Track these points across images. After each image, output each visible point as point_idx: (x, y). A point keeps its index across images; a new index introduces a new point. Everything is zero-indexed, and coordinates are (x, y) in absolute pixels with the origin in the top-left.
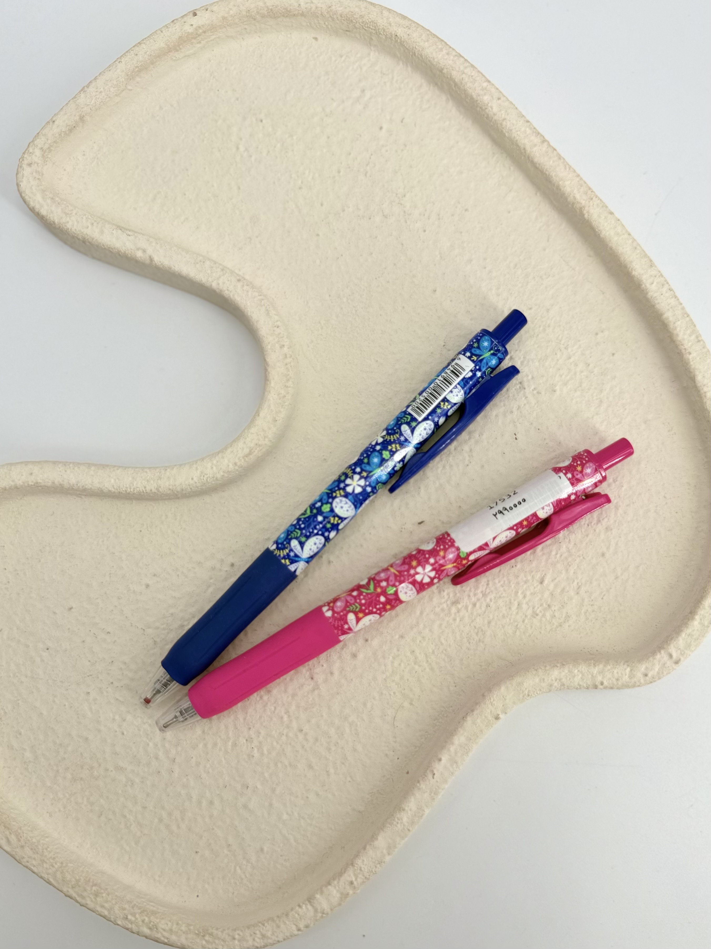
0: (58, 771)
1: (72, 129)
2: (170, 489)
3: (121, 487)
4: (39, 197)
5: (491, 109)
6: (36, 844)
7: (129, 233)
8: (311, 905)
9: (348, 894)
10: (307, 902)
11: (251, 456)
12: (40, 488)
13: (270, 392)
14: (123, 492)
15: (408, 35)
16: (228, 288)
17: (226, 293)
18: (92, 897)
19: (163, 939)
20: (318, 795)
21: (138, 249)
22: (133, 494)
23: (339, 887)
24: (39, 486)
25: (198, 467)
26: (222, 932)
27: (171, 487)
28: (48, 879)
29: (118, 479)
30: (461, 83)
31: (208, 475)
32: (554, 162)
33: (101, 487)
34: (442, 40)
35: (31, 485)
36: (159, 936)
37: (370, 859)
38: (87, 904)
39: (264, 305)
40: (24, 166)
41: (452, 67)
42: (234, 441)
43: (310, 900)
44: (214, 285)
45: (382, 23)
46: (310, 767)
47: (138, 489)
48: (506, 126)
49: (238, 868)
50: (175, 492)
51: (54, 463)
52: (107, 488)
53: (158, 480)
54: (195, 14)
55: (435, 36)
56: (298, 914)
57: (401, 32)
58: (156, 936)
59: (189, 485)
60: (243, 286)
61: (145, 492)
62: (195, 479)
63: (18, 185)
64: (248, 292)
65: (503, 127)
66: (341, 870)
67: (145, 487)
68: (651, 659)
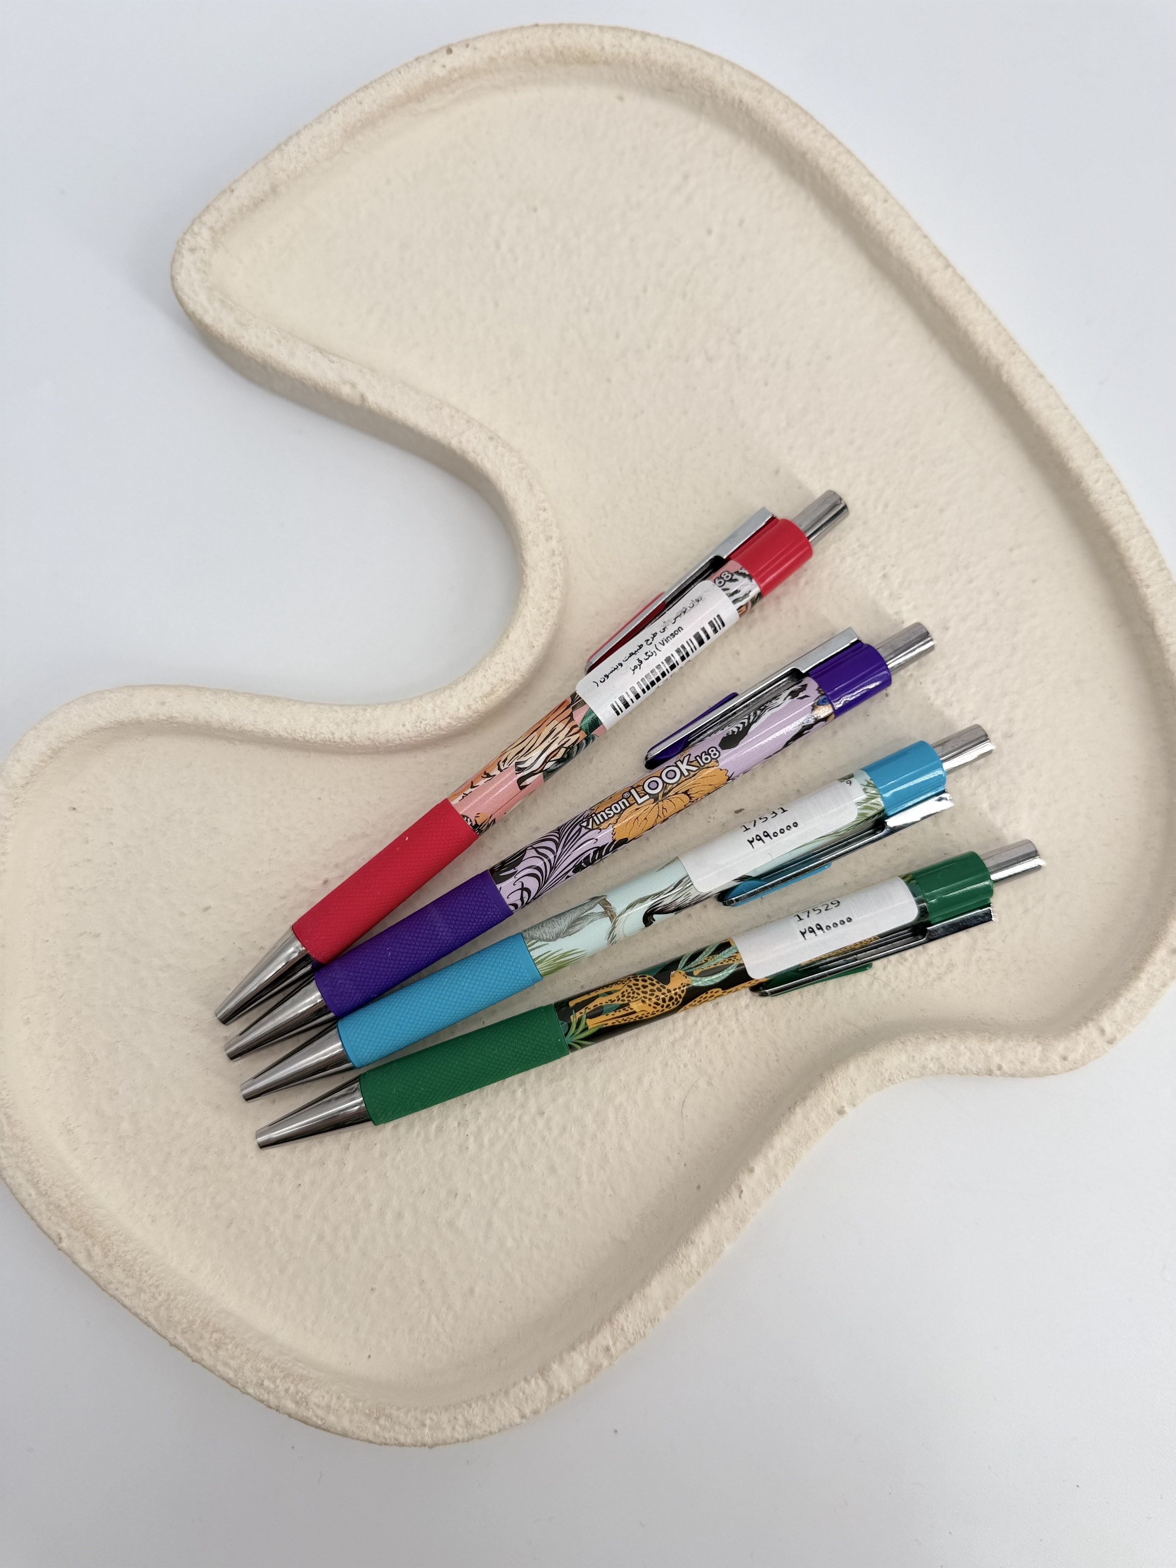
0: (169, 1154)
1: (257, 204)
2: (369, 739)
3: (297, 731)
4: (202, 298)
5: (872, 216)
6: (131, 1263)
7: (334, 359)
8: (543, 1379)
9: (601, 1366)
10: (538, 1375)
11: (492, 697)
12: (175, 725)
13: (526, 604)
14: (300, 739)
15: (759, 102)
16: (474, 448)
17: (471, 456)
18: (211, 1349)
19: (315, 1419)
20: (561, 1213)
21: (345, 383)
22: (315, 742)
23: (587, 1354)
24: (174, 723)
25: (414, 709)
26: (407, 1413)
27: (371, 736)
28: (146, 1318)
29: (294, 718)
30: (832, 175)
31: (427, 721)
32: (960, 297)
33: (268, 730)
34: (807, 113)
35: (163, 720)
36: (310, 1414)
37: (638, 1314)
38: (203, 1359)
39: (526, 477)
40: (185, 252)
41: (819, 152)
42: (469, 673)
43: (543, 1371)
44: (454, 443)
45: (721, 80)
46: (552, 1169)
47: (322, 735)
48: (894, 241)
49: (433, 1318)
50: (377, 744)
51: (199, 689)
52: (276, 731)
53: (353, 723)
54: (450, 51)
55: (796, 106)
56: (524, 1393)
57: (748, 97)
58: (304, 1414)
59: (398, 734)
60: (496, 447)
61: (332, 740)
62: (408, 726)
63: (173, 279)
64: (503, 456)
65: (890, 241)
66: (593, 1329)
67: (333, 734)
68: (1073, 1034)
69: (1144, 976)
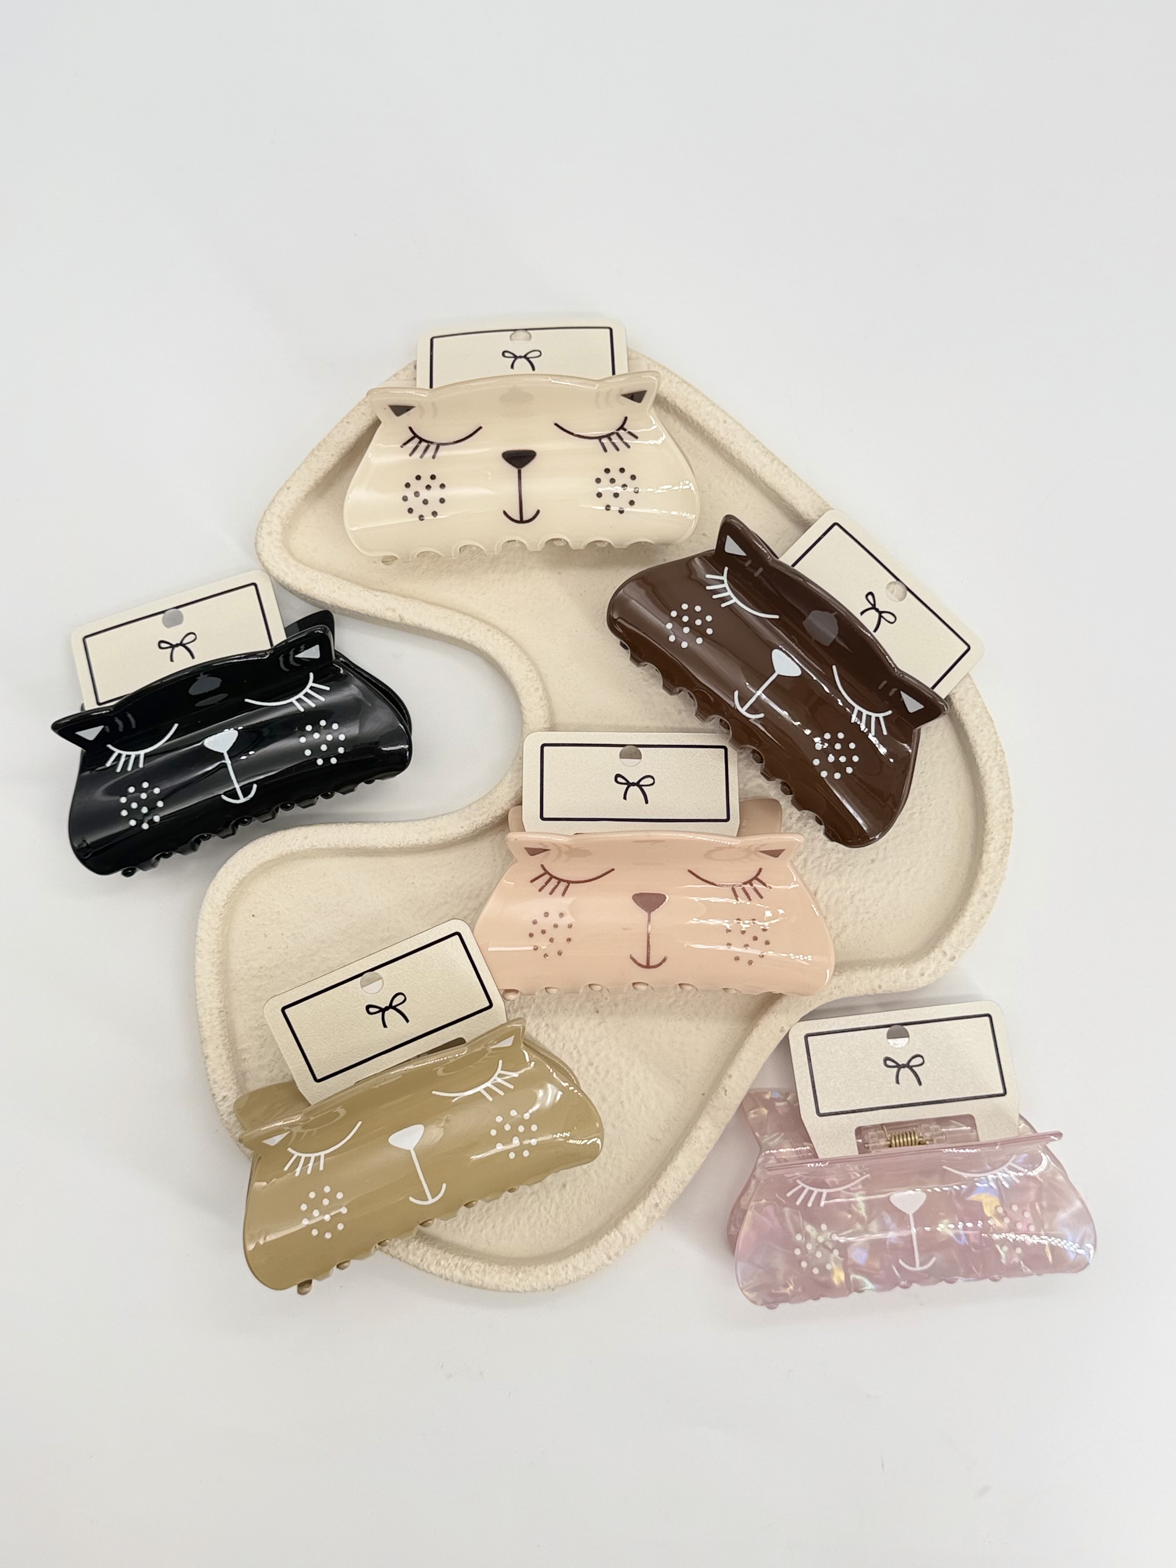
2: (441, 839)
5: (718, 433)
7: (377, 593)
8: (618, 1231)
9: (654, 1217)
12: (315, 851)
16: (479, 638)
17: (477, 643)
19: (476, 1281)
20: (614, 1127)
21: (387, 609)
22: (406, 848)
23: (644, 1210)
24: (315, 849)
26: (535, 1268)
27: (442, 838)
30: (687, 410)
32: (785, 480)
41: (676, 395)
43: (618, 1226)
44: (465, 636)
48: (734, 449)
50: (446, 841)
53: (429, 831)
56: (608, 1243)
60: (493, 635)
61: (417, 844)
64: (498, 641)
65: (733, 449)
66: (645, 1192)
68: (926, 958)
69: (967, 914)
